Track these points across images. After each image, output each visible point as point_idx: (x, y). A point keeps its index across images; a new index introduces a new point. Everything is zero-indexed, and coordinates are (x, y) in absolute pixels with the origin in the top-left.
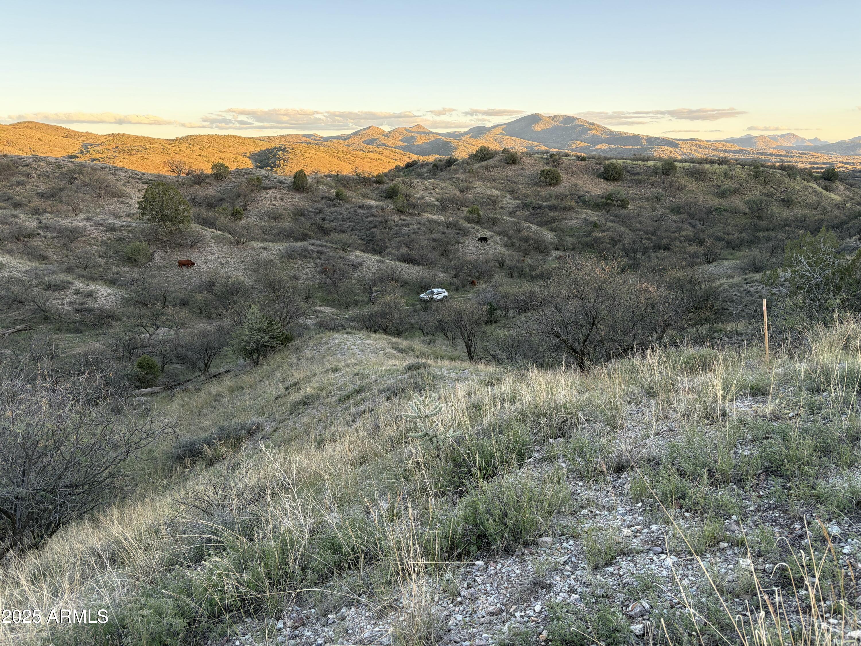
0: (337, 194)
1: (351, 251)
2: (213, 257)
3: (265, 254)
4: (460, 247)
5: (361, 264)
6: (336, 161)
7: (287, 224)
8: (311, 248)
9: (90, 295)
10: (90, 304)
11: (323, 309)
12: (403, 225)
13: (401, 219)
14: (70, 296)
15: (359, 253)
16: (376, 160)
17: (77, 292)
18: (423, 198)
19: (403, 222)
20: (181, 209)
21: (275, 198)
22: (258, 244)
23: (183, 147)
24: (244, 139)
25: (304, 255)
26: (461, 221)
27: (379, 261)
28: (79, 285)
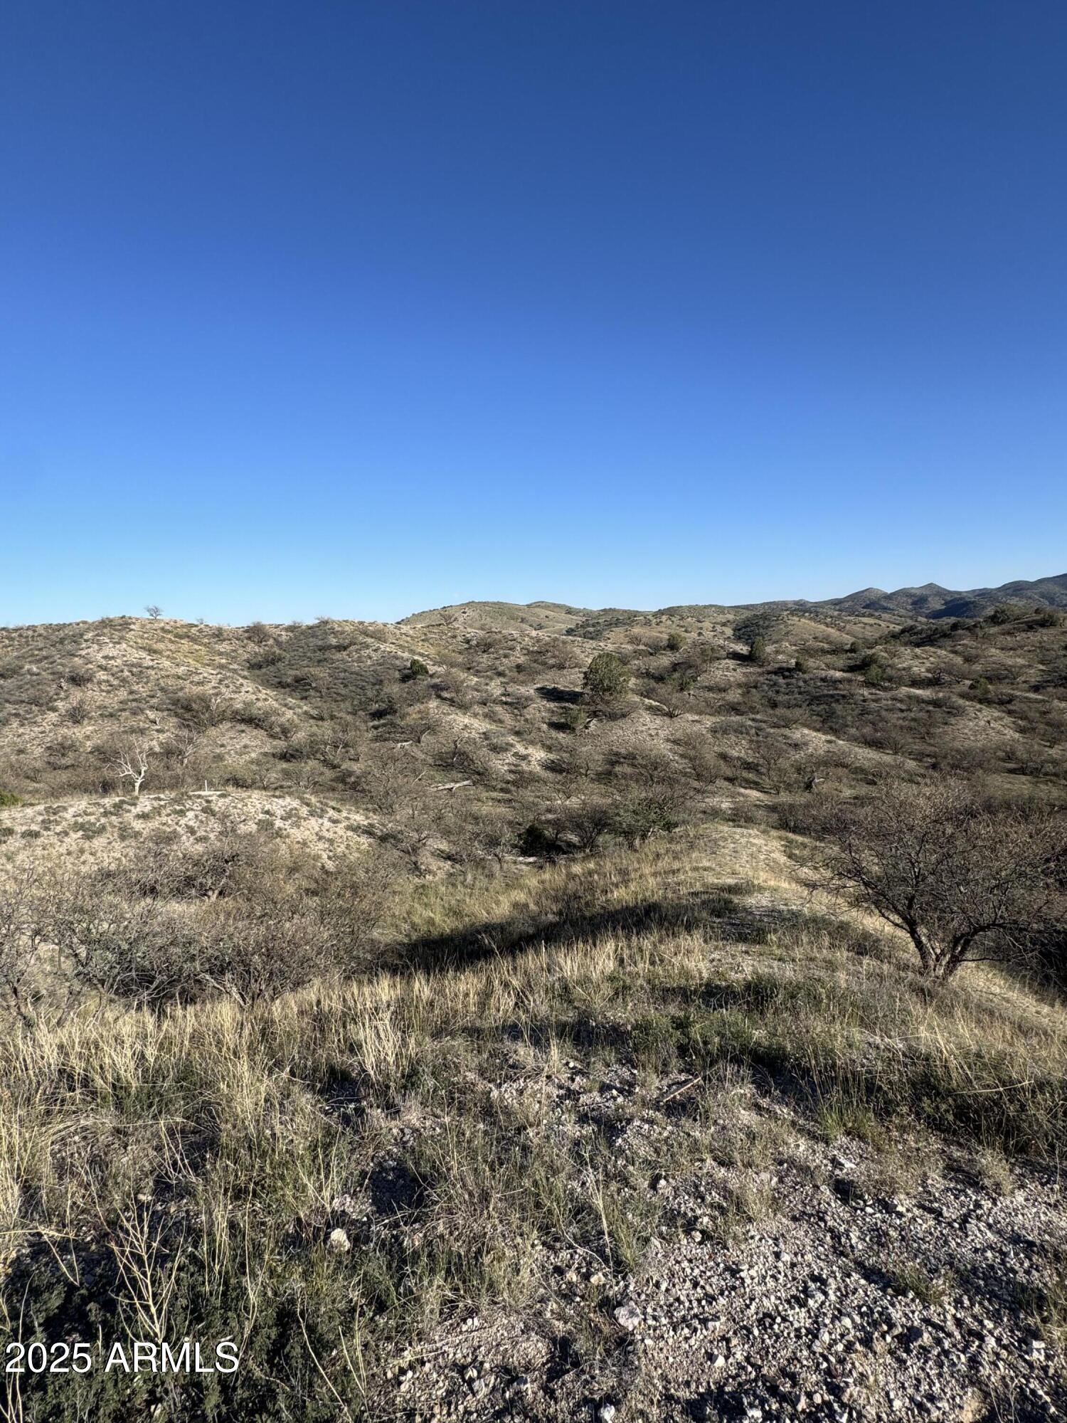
0: (797, 664)
1: (797, 729)
2: (644, 728)
3: (696, 727)
4: (948, 729)
5: (806, 744)
6: (823, 627)
7: (734, 696)
8: (750, 723)
9: (524, 758)
10: (524, 766)
11: (748, 792)
12: (873, 701)
13: (872, 694)
14: (509, 758)
15: (806, 731)
16: (871, 625)
17: (516, 754)
18: (910, 668)
19: (873, 697)
20: (621, 679)
21: (728, 668)
22: (690, 717)
23: (664, 618)
24: (724, 608)
25: (740, 730)
26: (954, 698)
27: (830, 742)
28: (520, 749)
